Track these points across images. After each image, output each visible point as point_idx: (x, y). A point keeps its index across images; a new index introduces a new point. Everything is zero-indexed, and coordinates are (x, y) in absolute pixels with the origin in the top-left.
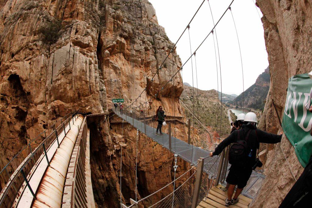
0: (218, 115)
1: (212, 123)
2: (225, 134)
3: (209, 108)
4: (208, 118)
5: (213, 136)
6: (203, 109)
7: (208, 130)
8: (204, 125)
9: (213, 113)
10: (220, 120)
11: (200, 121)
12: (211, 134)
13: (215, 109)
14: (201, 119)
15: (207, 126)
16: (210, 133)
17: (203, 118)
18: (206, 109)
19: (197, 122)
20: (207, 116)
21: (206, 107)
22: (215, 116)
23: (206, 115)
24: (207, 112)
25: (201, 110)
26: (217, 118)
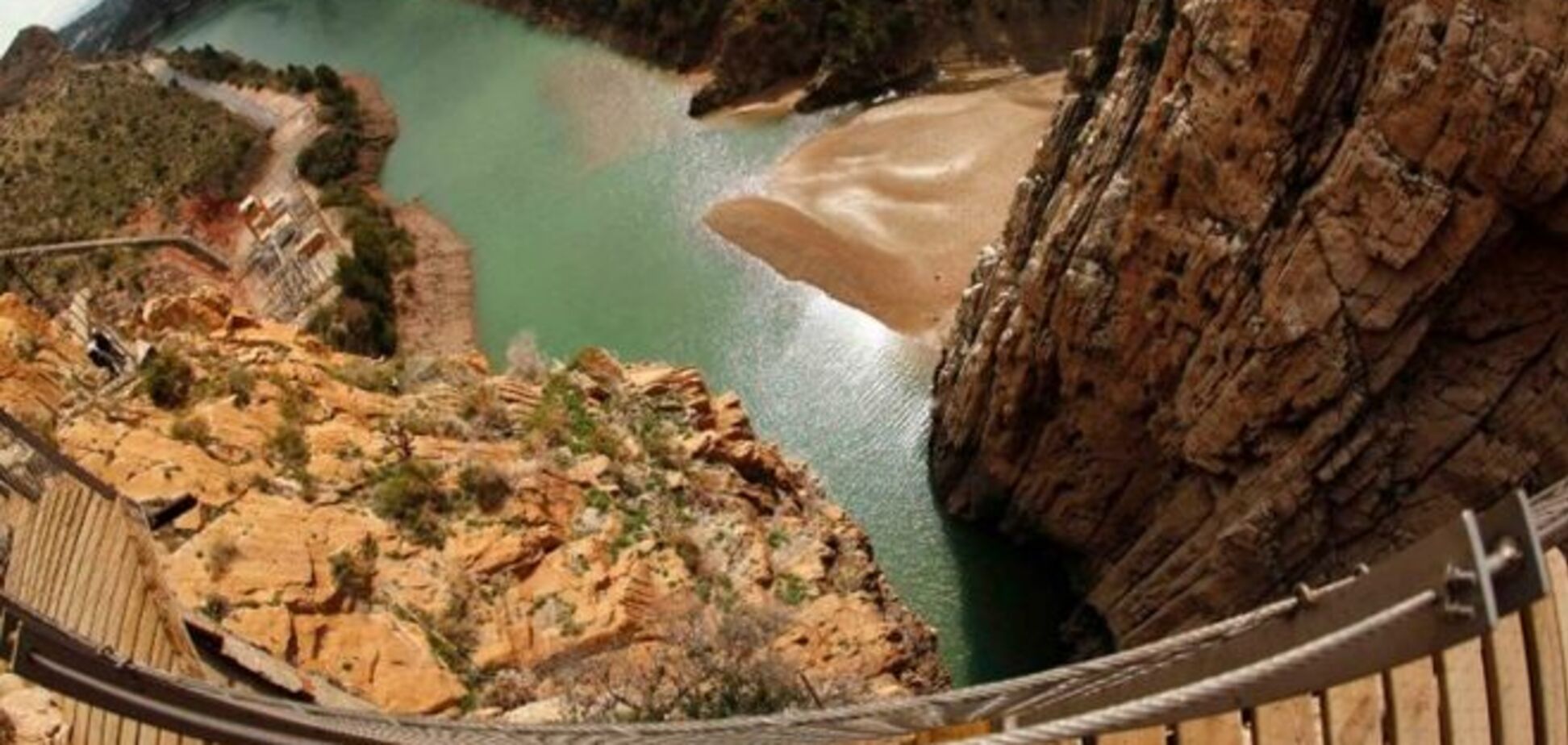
0: (119, 122)
1: (133, 181)
2: (240, 164)
3: (53, 136)
4: (93, 184)
5: (201, 234)
6: (33, 168)
7: (148, 230)
8: (106, 232)
9: (93, 134)
10: (148, 129)
11: (71, 240)
12: (179, 232)
13: (86, 113)
14: (63, 224)
15: (121, 222)
16: (167, 236)
17: (69, 210)
18: (45, 158)
19: (60, 261)
20: (80, 180)
21: (39, 146)
22: (108, 137)
23: (67, 179)
24: (63, 161)
25: (33, 180)
26: (129, 140)
